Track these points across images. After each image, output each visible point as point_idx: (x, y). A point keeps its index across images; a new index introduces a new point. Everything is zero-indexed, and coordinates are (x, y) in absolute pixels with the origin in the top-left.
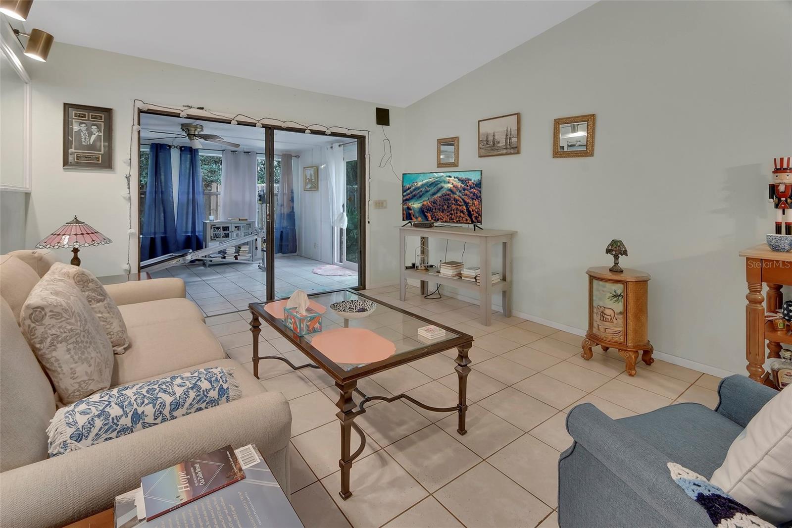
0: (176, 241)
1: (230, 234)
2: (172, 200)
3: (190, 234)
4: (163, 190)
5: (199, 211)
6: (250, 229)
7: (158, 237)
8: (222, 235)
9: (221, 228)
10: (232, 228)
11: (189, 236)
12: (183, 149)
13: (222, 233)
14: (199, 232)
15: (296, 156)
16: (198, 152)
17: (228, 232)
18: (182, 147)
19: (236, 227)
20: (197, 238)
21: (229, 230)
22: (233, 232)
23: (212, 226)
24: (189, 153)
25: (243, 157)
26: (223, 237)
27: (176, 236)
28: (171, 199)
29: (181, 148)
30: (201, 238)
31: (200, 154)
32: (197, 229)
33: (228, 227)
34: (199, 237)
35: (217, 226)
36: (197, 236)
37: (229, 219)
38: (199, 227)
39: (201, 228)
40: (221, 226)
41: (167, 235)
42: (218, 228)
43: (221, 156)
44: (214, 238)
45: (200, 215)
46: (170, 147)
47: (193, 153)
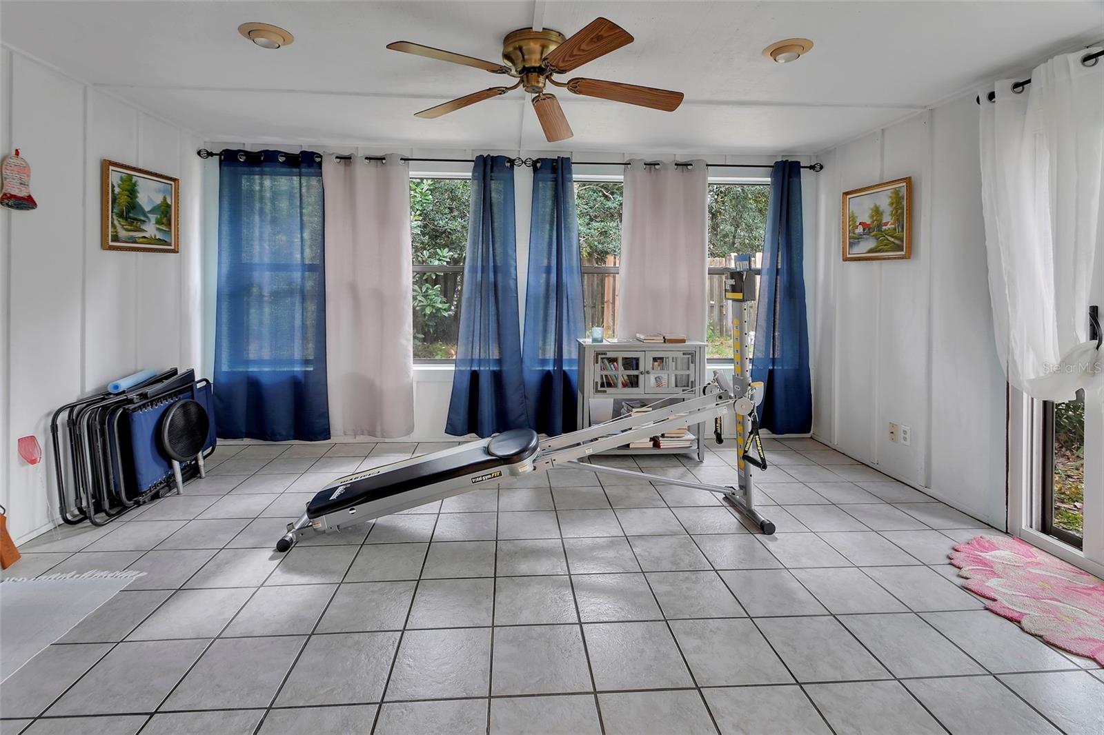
0: (522, 383)
1: (641, 378)
2: (513, 286)
3: (550, 368)
4: (499, 263)
5: (571, 313)
6: (692, 366)
7: (486, 370)
8: (620, 380)
9: (620, 361)
10: (646, 363)
11: (549, 371)
12: (539, 165)
13: (621, 374)
14: (571, 361)
15: (812, 167)
16: (570, 172)
17: (635, 373)
18: (538, 161)
19: (655, 359)
20: (565, 377)
21: (637, 368)
22: (648, 372)
23: (598, 354)
24: (551, 176)
25: (673, 178)
26: (624, 385)
27: (521, 371)
28: (512, 283)
29: (534, 163)
30: (574, 378)
31: (575, 177)
32: (565, 356)
33: (637, 360)
34: (569, 373)
35: (610, 355)
36: (564, 372)
37: (638, 335)
38: (570, 352)
39: (575, 356)
40: (620, 356)
41: (504, 368)
42: (613, 360)
43: (620, 178)
44: (602, 386)
45: (572, 324)
46: (512, 162)
47: (560, 172)
